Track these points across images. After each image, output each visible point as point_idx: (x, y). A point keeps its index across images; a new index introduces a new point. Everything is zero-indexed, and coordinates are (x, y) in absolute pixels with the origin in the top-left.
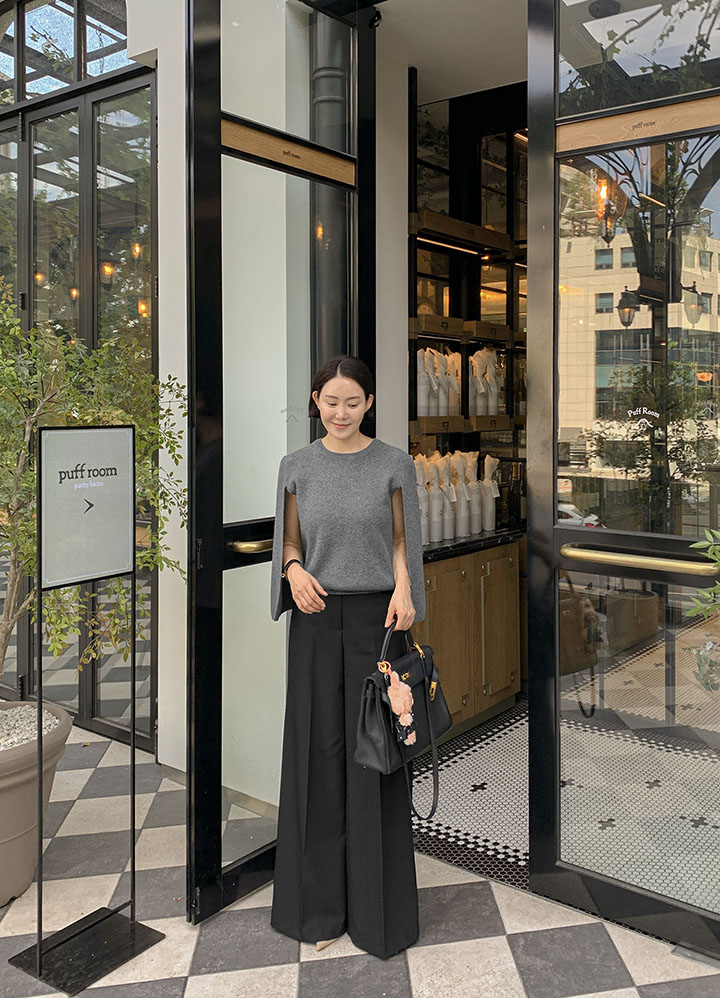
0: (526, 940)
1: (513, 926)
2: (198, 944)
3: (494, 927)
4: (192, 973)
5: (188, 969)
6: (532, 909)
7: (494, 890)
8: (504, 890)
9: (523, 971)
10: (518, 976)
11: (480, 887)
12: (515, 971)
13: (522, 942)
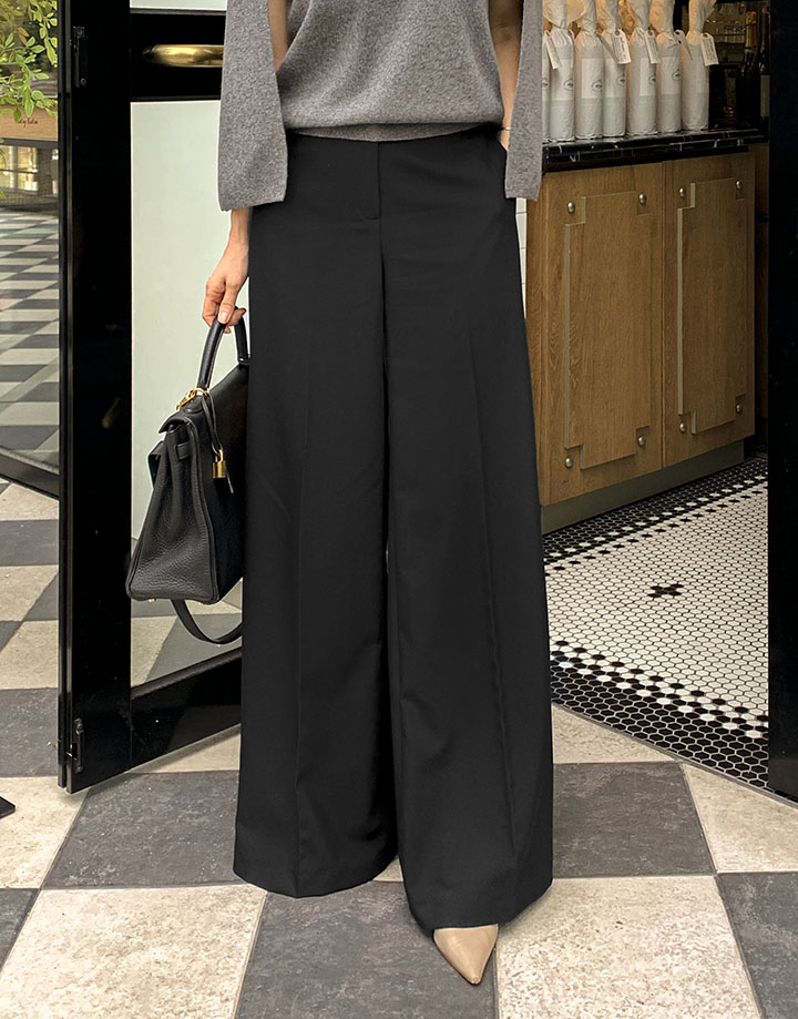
0: (760, 888)
1: (729, 854)
2: (73, 830)
3: (688, 854)
4: (50, 883)
5: (43, 875)
6: (774, 827)
7: (691, 780)
8: (712, 784)
9: (751, 953)
10: (739, 965)
11: (661, 773)
12: (734, 951)
13: (750, 892)
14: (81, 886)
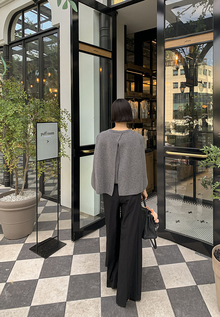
2: (75, 247)
3: (149, 245)
5: (73, 253)
6: (158, 240)
14: (78, 254)
